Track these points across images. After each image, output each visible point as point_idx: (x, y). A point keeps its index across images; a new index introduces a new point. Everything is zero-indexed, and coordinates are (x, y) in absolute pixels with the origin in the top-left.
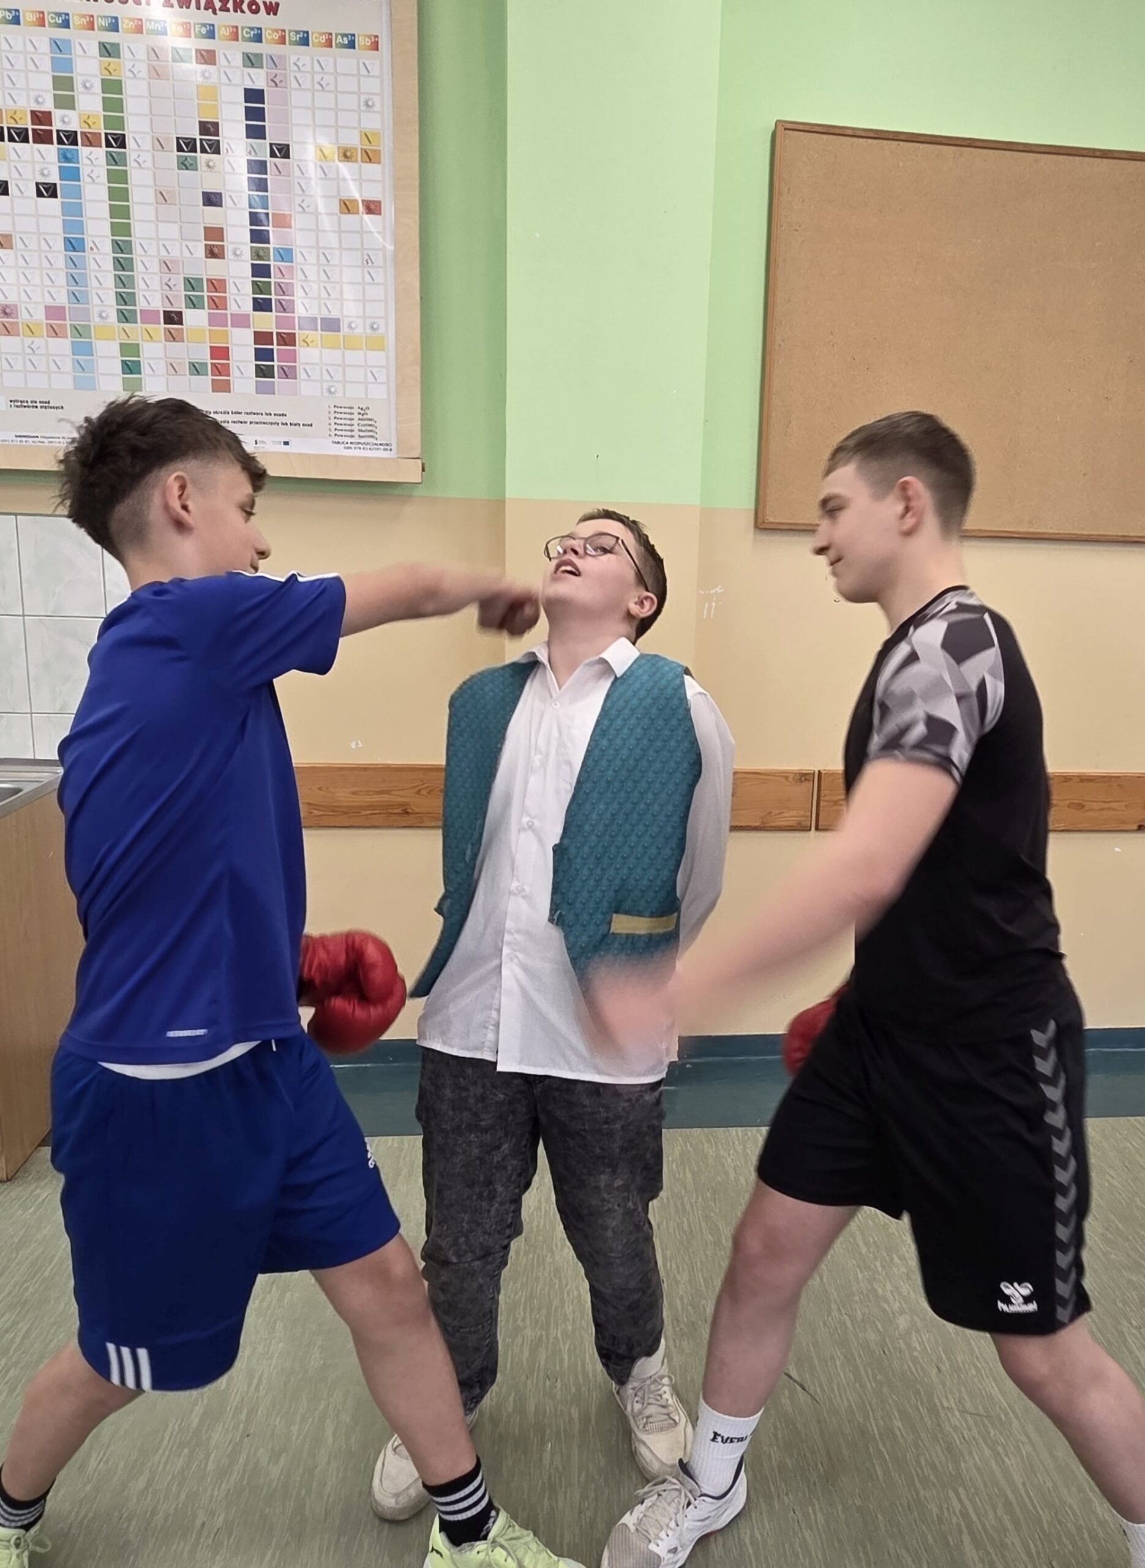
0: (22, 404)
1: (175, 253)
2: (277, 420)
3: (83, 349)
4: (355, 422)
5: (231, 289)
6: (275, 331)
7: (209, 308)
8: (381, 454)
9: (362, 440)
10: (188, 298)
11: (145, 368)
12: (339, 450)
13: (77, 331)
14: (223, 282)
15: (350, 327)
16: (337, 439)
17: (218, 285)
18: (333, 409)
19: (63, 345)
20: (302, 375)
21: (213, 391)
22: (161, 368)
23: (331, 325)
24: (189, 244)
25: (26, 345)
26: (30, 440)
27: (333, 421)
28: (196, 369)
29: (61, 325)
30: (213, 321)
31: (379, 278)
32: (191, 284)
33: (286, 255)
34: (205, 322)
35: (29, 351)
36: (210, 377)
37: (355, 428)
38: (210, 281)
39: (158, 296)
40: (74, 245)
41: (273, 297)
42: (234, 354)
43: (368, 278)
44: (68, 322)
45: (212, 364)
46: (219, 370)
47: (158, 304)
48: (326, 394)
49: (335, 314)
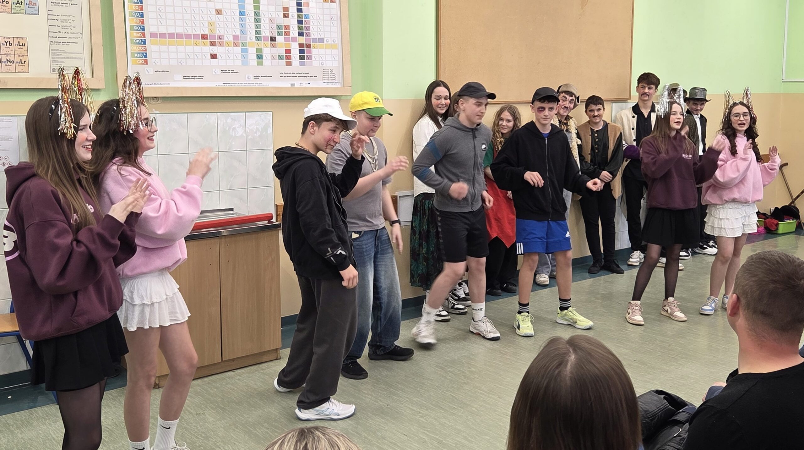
0: (225, 72)
1: (274, 16)
2: (306, 75)
3: (244, 51)
4: (329, 75)
5: (291, 28)
6: (305, 43)
7: (285, 35)
8: (339, 86)
9: (332, 81)
10: (278, 32)
11: (264, 57)
12: (325, 85)
13: (243, 44)
14: (289, 26)
15: (327, 41)
16: (324, 81)
17: (287, 27)
18: (323, 71)
19: (239, 49)
20: (313, 58)
21: (286, 65)
22: (269, 58)
23: (321, 40)
24: (278, 13)
25: (227, 49)
26: (228, 85)
27: (323, 75)
28: (280, 57)
29: (237, 42)
30: (286, 40)
31: (335, 25)
32: (279, 27)
33: (307, 16)
34: (283, 41)
35: (227, 52)
36: (285, 60)
37: (330, 77)
38: (284, 26)
39: (268, 31)
40: (242, 13)
41: (304, 31)
42: (292, 51)
43: (332, 25)
44: (240, 41)
45: (286, 56)
46: (288, 58)
47: (268, 35)
48: (321, 65)
49: (322, 37)
